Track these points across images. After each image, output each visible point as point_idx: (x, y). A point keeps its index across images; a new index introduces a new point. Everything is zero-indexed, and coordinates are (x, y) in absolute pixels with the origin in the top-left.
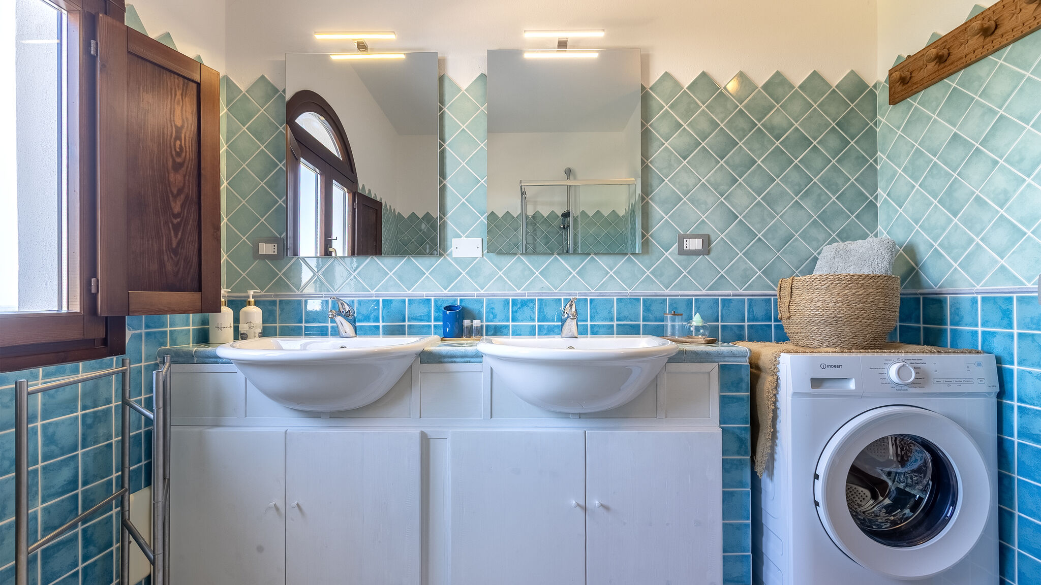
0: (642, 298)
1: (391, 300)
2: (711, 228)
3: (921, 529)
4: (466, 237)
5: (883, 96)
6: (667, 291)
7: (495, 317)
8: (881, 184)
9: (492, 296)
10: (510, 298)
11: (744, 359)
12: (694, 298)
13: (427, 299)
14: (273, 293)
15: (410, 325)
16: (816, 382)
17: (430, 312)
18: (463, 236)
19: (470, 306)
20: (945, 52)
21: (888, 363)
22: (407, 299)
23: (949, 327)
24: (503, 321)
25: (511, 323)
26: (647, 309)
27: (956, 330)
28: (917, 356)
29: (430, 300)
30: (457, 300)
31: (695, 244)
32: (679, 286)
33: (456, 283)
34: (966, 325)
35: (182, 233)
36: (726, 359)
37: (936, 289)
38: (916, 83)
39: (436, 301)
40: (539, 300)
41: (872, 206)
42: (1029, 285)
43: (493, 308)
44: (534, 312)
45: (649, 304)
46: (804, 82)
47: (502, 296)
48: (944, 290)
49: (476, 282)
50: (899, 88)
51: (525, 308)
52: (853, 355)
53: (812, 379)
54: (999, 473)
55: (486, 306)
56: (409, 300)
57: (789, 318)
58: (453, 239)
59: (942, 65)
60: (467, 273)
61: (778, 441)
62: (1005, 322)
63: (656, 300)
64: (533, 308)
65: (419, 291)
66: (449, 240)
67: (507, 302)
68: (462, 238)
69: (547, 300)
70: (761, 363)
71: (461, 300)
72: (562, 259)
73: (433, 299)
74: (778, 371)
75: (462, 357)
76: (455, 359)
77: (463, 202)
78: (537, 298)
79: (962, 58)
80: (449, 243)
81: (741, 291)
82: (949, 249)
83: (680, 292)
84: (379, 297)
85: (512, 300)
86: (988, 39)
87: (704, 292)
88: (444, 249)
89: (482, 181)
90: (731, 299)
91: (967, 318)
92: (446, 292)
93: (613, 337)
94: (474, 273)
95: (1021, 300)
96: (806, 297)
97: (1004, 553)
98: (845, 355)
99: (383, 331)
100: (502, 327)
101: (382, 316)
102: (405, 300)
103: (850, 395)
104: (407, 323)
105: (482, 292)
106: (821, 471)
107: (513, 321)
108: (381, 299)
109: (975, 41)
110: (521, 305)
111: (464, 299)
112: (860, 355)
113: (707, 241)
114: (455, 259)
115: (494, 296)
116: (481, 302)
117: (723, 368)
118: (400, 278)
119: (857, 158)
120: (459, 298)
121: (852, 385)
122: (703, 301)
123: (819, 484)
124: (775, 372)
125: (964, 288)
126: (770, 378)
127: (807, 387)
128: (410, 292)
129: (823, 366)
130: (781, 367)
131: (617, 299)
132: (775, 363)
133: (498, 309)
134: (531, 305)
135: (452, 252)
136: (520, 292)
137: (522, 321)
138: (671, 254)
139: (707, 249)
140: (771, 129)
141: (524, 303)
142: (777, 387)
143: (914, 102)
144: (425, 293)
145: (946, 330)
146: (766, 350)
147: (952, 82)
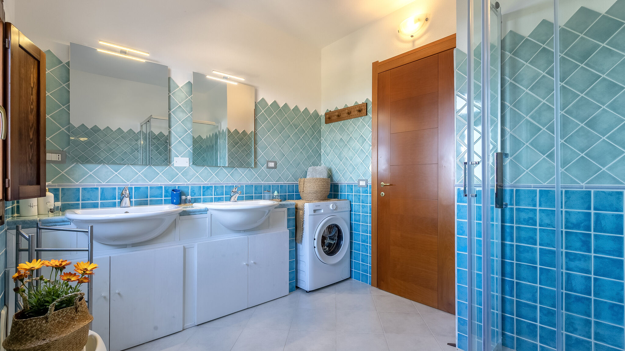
0: (254, 185)
1: (140, 187)
2: (277, 159)
3: (336, 250)
4: (181, 157)
5: (323, 120)
6: (263, 182)
7: (195, 194)
8: (322, 148)
9: (194, 185)
10: (202, 186)
11: (293, 206)
12: (271, 185)
13: (161, 187)
14: (57, 184)
15: (151, 200)
16: (315, 211)
17: (162, 193)
18: (180, 157)
19: (183, 190)
20: (339, 114)
21: (330, 204)
22: (149, 186)
23: (339, 193)
24: (198, 196)
25: (202, 197)
26: (256, 189)
27: (341, 194)
28: (336, 202)
29: (162, 187)
30: (176, 187)
31: (272, 165)
32: (266, 181)
33: (176, 179)
34: (343, 193)
35: (33, 150)
36: (289, 206)
37: (336, 182)
38: (332, 120)
39: (165, 187)
40: (214, 186)
41: (320, 154)
42: (356, 182)
43: (194, 190)
44: (212, 192)
45: (256, 187)
46: (303, 111)
47: (199, 185)
48: (338, 182)
49: (186, 178)
50: (328, 120)
51: (209, 190)
52: (322, 202)
53: (314, 210)
54: (350, 232)
55: (191, 189)
56: (150, 187)
57: (303, 192)
58: (175, 158)
59: (339, 118)
60: (181, 174)
61: (304, 231)
62: (351, 192)
63: (259, 186)
64: (212, 190)
65: (155, 183)
66: (172, 158)
67: (200, 187)
68: (179, 158)
69: (218, 186)
70: (298, 207)
71: (178, 187)
72: (225, 169)
73: (163, 186)
74: (304, 209)
75: (199, 212)
76: (196, 213)
77: (180, 140)
78: (213, 185)
79: (343, 118)
80: (172, 160)
81: (286, 182)
82: (340, 171)
83: (267, 183)
84: (132, 185)
85: (203, 186)
86: (349, 115)
87: (274, 182)
88: (170, 162)
89: (189, 131)
90: (283, 185)
91: (344, 191)
92: (170, 183)
93: (244, 201)
94: (185, 174)
95: (354, 185)
96: (309, 185)
97: (351, 252)
98: (320, 202)
99: (135, 203)
100: (198, 198)
101: (134, 196)
102: (148, 187)
103: (322, 214)
104: (149, 199)
105: (189, 183)
106: (316, 238)
107: (203, 196)
108: (133, 187)
109: (346, 115)
110: (206, 189)
111: (180, 186)
112: (323, 202)
113: (276, 164)
114: (176, 167)
115: (195, 185)
116: (188, 187)
117: (288, 209)
118: (145, 176)
119: (317, 138)
120: (177, 186)
121: (322, 211)
122: (274, 186)
123: (315, 241)
124: (303, 209)
125: (343, 182)
126: (301, 211)
127: (313, 213)
128: (150, 183)
129: (316, 206)
130: (305, 207)
131: (245, 185)
132: (304, 206)
133: (196, 191)
134: (211, 188)
135: (174, 163)
136: (206, 183)
137: (207, 196)
138: (264, 168)
139: (275, 167)
140: (295, 125)
141: (208, 188)
142: (304, 214)
143: (332, 125)
144: (159, 183)
145: (339, 194)
146: (299, 203)
147: (341, 123)
